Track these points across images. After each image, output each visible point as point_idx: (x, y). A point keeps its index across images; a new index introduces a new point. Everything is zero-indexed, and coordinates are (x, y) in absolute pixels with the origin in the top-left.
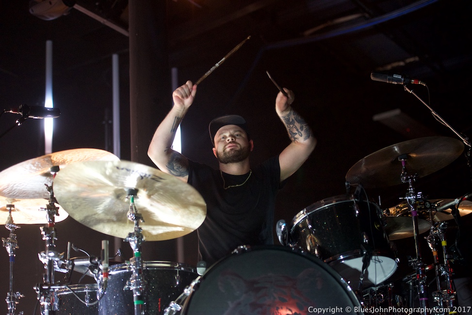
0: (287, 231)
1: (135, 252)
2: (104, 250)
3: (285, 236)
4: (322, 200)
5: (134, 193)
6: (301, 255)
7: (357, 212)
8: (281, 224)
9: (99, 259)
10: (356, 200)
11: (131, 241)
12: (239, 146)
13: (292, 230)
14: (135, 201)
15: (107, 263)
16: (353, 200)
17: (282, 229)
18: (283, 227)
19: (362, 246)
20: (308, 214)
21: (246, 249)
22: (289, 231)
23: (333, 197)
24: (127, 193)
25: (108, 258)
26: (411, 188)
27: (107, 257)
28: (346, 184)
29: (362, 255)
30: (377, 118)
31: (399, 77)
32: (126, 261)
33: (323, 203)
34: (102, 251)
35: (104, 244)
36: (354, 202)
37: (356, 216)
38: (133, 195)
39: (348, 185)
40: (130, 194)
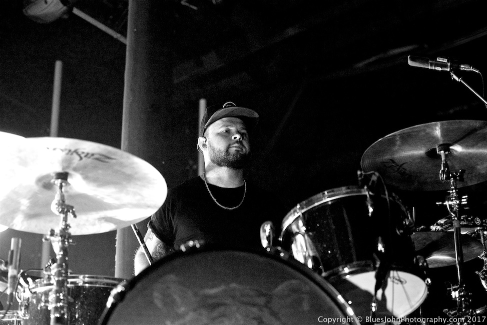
2: (13, 251)
5: (63, 176)
6: (280, 260)
7: (371, 210)
10: (371, 193)
11: (54, 241)
14: (64, 188)
15: (15, 268)
16: (367, 193)
17: (267, 234)
18: (268, 230)
19: (375, 255)
20: (303, 211)
21: (198, 246)
24: (54, 177)
25: (18, 264)
26: (452, 190)
27: (16, 261)
28: (359, 173)
29: (374, 268)
31: (444, 61)
35: (15, 243)
36: (368, 196)
37: (370, 215)
38: (62, 179)
39: (361, 174)
40: (58, 178)
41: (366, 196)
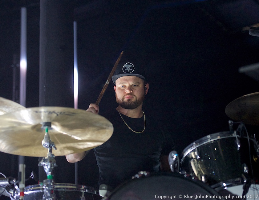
0: (178, 161)
1: (48, 175)
2: (21, 173)
3: (176, 165)
4: (208, 135)
5: (48, 124)
6: (192, 181)
7: (239, 146)
8: (173, 154)
9: (16, 180)
10: (238, 136)
11: (44, 165)
12: (135, 97)
13: (182, 160)
14: (49, 131)
15: (23, 183)
16: (236, 136)
17: (174, 159)
18: (175, 157)
19: (242, 175)
20: (197, 146)
21: (146, 174)
22: (180, 161)
23: (218, 134)
24: (43, 125)
25: (25, 180)
27: (23, 179)
28: (230, 122)
29: (243, 183)
30: (242, 70)
32: (39, 182)
33: (209, 138)
34: (19, 174)
35: (21, 167)
36: (237, 138)
37: (238, 149)
38: (48, 126)
39: (231, 123)
40: (45, 126)
41: (235, 138)
